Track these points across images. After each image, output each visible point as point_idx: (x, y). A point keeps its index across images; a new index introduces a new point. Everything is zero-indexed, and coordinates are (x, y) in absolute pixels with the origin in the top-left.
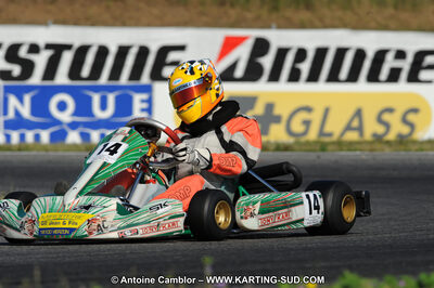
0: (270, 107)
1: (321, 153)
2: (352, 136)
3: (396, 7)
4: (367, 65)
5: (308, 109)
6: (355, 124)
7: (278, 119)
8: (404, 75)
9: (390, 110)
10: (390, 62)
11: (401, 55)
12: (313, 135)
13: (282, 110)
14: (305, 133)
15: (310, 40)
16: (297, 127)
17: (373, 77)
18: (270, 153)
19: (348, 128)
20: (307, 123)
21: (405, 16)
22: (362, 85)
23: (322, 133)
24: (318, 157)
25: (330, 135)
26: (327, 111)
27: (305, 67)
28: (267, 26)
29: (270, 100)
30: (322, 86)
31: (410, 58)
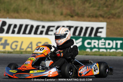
0: (6, 41)
1: (21, 54)
2: (29, 50)
3: (42, 13)
4: (34, 29)
5: (17, 42)
6: (30, 46)
7: (8, 44)
9: (40, 43)
10: (40, 29)
11: (43, 27)
12: (18, 49)
14: (16, 49)
15: (18, 22)
16: (14, 47)
18: (6, 54)
19: (28, 47)
20: (16, 46)
21: (44, 16)
22: (32, 35)
23: (20, 49)
24: (20, 55)
25: (23, 49)
26: (22, 42)
27: (16, 30)
28: (6, 18)
29: (6, 39)
30: (21, 35)
31: (46, 28)
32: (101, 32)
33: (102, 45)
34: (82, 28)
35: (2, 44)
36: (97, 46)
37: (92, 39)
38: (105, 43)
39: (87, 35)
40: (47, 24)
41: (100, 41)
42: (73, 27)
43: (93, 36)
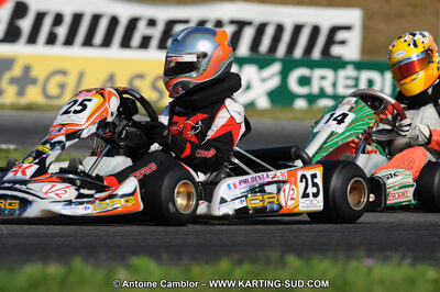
0: (27, 69)
4: (120, 31)
5: (64, 73)
7: (34, 81)
8: (154, 43)
9: (141, 76)
10: (142, 30)
11: (152, 23)
13: (39, 72)
14: (59, 96)
16: (53, 89)
17: (125, 44)
20: (62, 86)
22: (115, 51)
26: (81, 75)
27: (62, 31)
29: (27, 62)
30: (77, 51)
31: (161, 27)
32: (343, 42)
33: (347, 87)
34: (280, 29)
35: (13, 81)
36: (329, 90)
37: (313, 65)
38: (357, 79)
39: (298, 52)
40: (163, 14)
41: (342, 73)
42: (249, 23)
43: (316, 54)
